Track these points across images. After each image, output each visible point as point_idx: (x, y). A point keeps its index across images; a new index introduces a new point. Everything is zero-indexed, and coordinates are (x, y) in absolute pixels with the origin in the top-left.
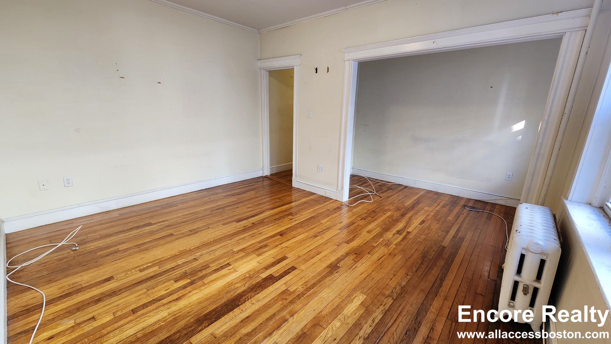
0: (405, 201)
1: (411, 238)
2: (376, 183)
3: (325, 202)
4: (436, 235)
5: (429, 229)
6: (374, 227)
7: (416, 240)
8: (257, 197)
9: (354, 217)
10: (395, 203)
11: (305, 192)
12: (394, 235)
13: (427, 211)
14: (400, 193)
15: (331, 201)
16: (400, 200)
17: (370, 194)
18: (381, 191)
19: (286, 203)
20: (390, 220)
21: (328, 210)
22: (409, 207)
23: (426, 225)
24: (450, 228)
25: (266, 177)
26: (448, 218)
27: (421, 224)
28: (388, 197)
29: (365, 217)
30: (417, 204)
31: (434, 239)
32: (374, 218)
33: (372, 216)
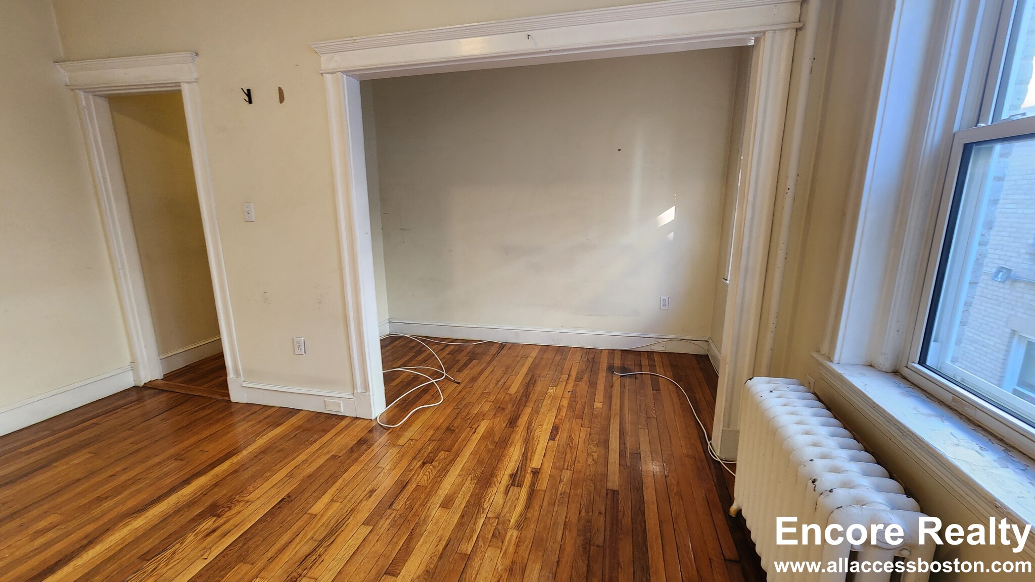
0: (508, 383)
1: (544, 488)
2: (443, 349)
3: (326, 431)
4: (590, 461)
5: (571, 448)
6: (457, 481)
7: (557, 489)
8: (93, 473)
9: (404, 464)
10: (489, 394)
11: (269, 412)
12: (507, 492)
13: (554, 398)
14: (495, 363)
15: (344, 423)
16: (498, 382)
17: (434, 381)
18: (457, 367)
19: (201, 467)
20: (491, 447)
21: (334, 457)
22: (519, 397)
23: (562, 436)
24: (606, 430)
25: (148, 386)
26: (595, 407)
27: (552, 437)
28: (474, 380)
29: (431, 455)
30: (532, 385)
31: (590, 475)
32: (454, 449)
33: (448, 443)
